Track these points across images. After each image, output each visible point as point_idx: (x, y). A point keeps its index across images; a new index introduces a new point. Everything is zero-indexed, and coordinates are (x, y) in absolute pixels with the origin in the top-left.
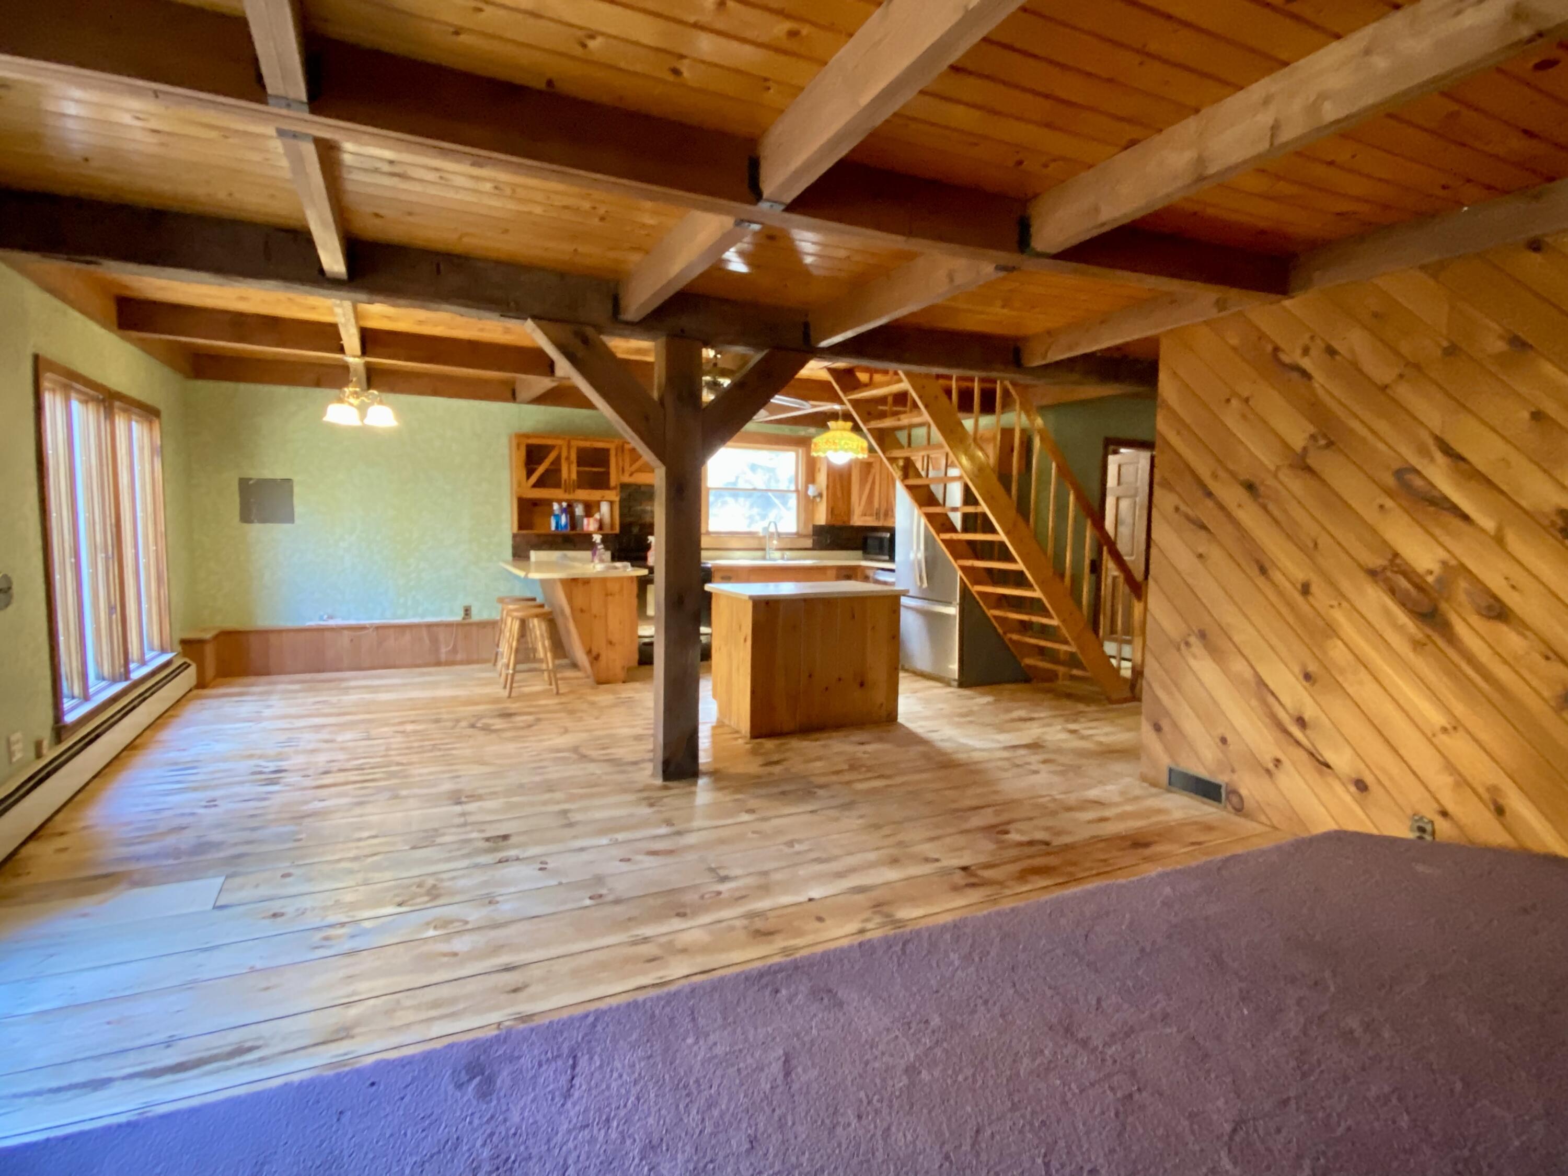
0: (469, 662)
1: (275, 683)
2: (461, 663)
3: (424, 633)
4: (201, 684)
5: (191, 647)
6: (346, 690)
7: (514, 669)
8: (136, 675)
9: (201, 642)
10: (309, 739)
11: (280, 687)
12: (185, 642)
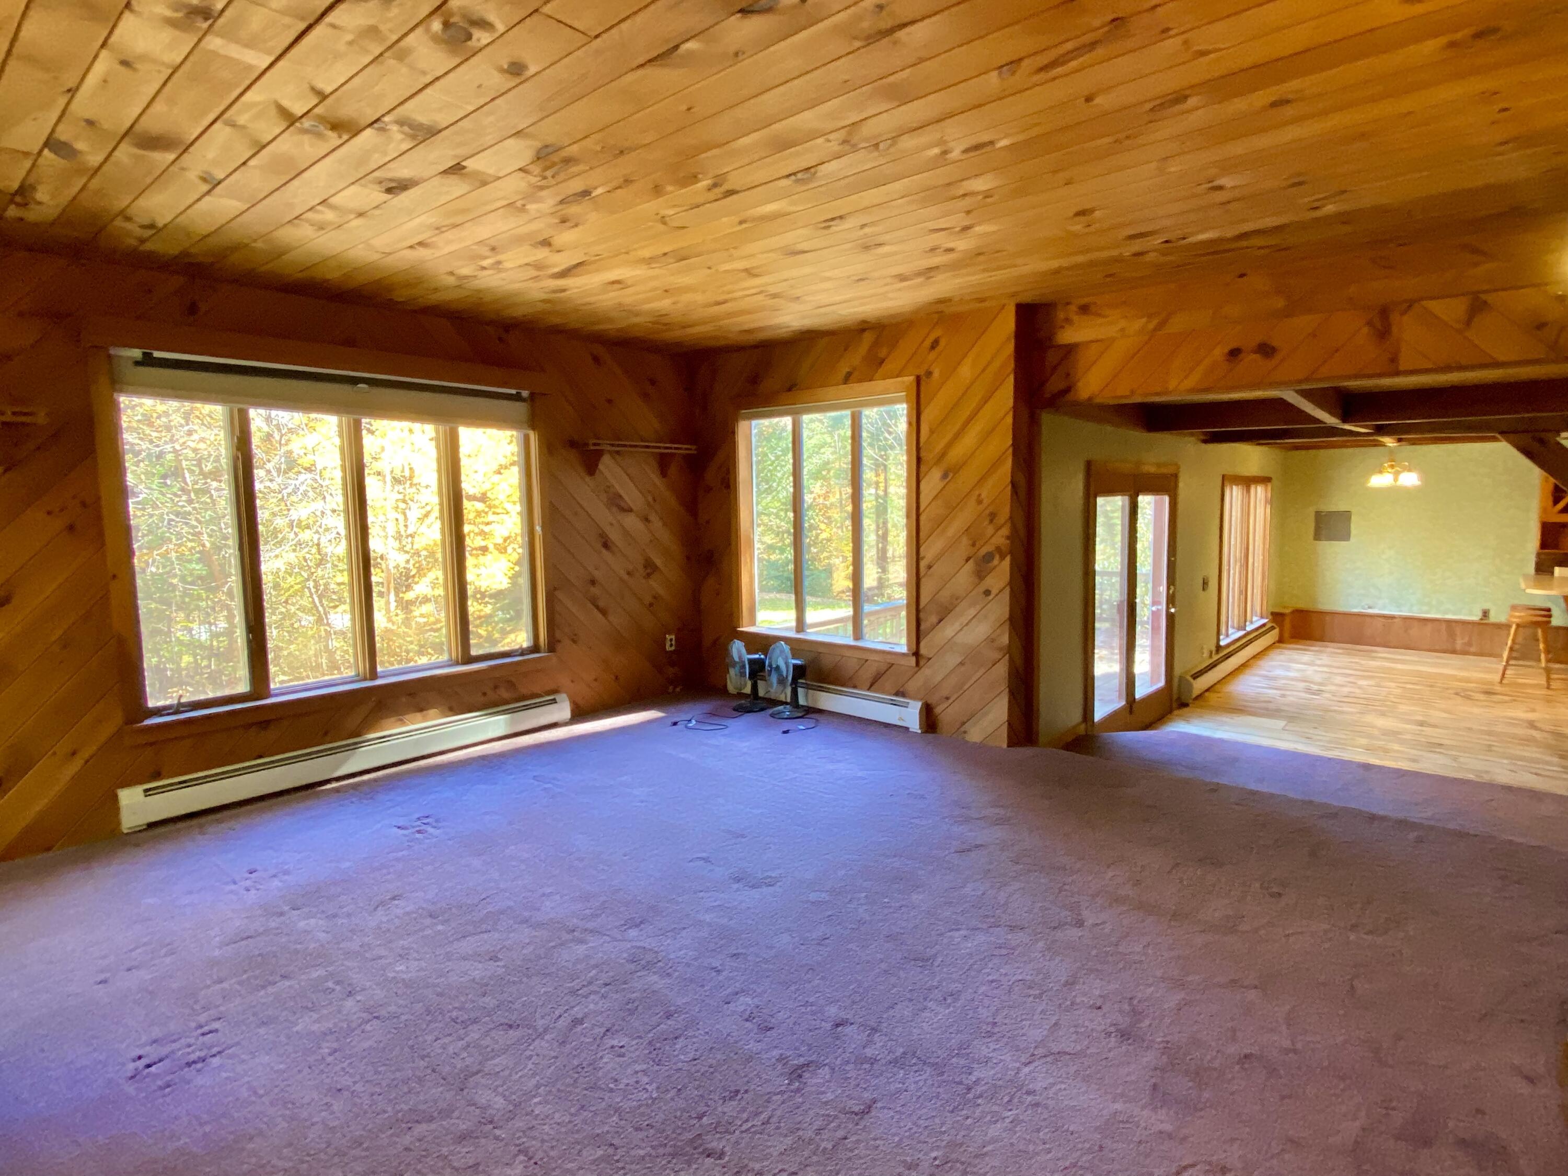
0: (1481, 655)
1: (1327, 647)
2: (1475, 654)
3: (1444, 626)
4: (1281, 640)
5: (1277, 617)
6: (1374, 658)
7: (1507, 662)
8: (1249, 628)
9: (1281, 615)
10: (1339, 680)
11: (1329, 650)
12: (1272, 614)
